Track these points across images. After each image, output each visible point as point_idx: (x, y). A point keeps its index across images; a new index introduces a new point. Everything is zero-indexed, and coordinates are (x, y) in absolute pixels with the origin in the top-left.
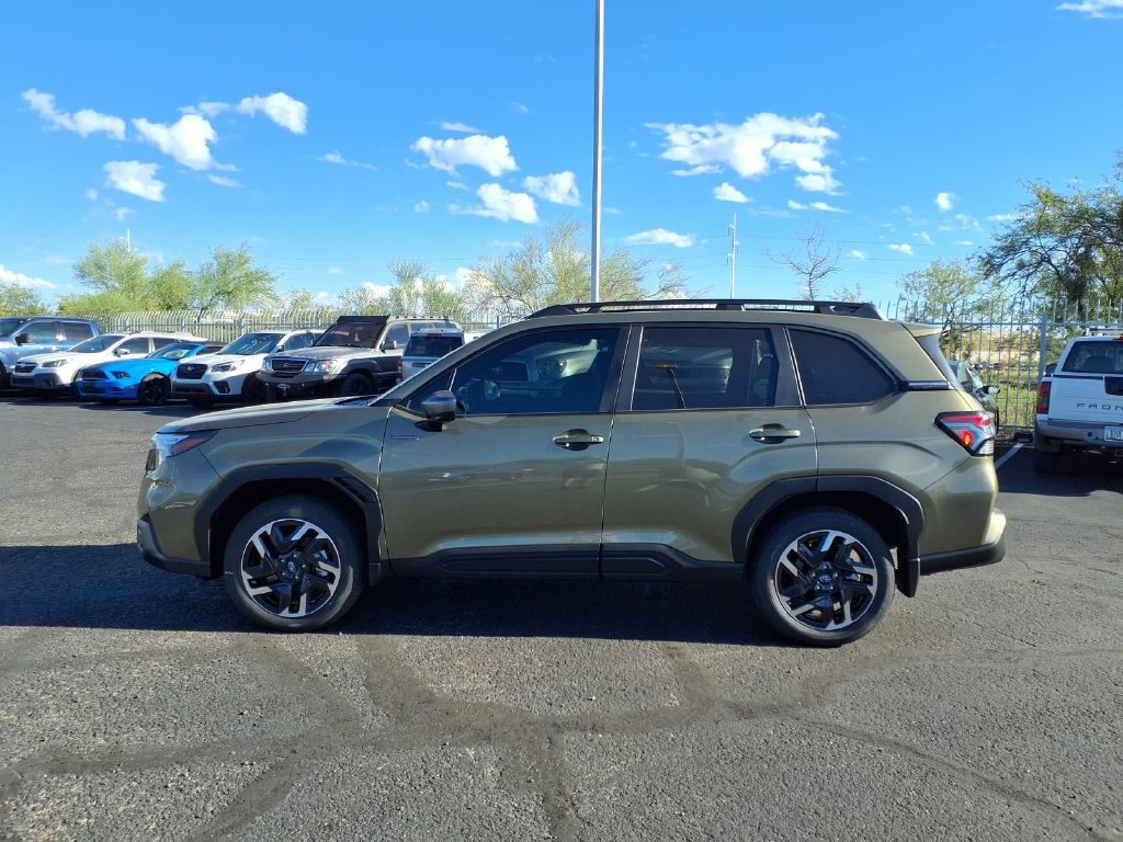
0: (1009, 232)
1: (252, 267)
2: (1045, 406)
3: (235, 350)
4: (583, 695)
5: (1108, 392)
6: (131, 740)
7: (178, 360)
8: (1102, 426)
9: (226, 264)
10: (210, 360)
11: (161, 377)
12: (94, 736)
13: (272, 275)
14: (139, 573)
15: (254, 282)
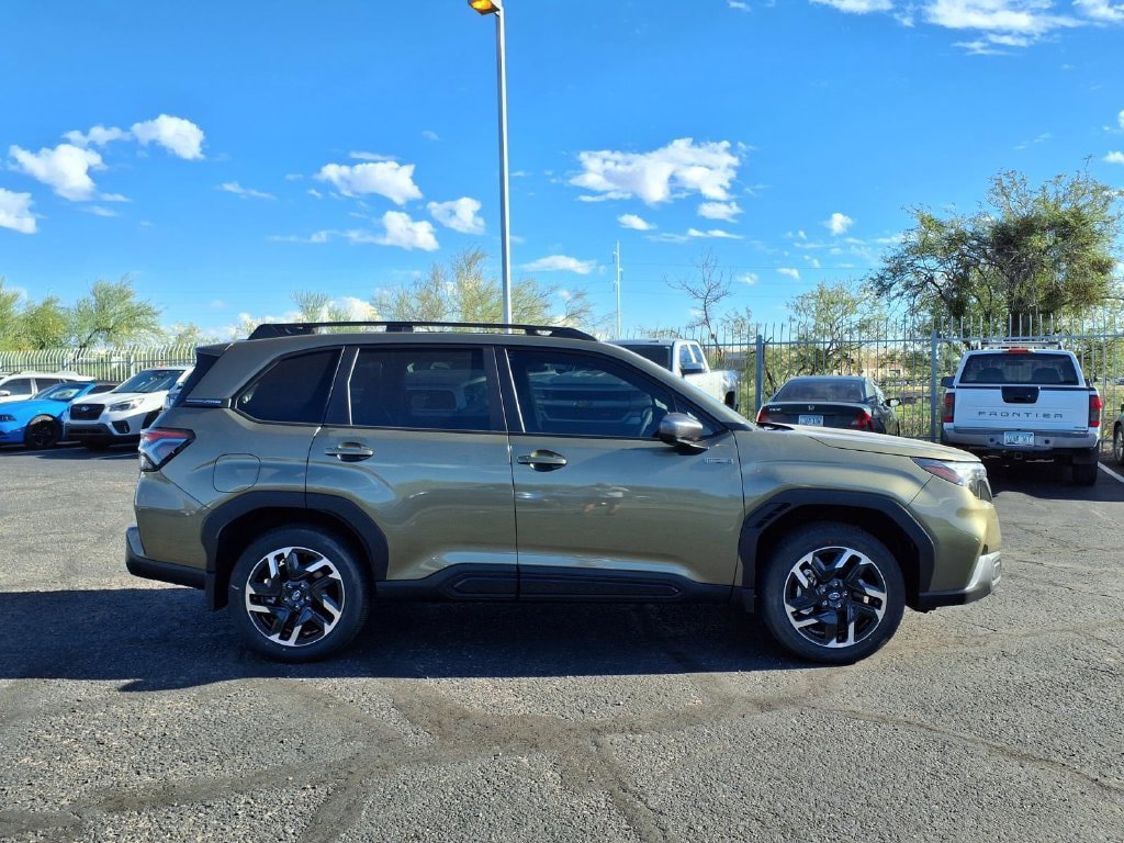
0: (895, 254)
1: (135, 301)
2: (950, 415)
3: (133, 387)
4: (610, 702)
5: (1006, 400)
6: (179, 775)
7: (70, 399)
8: (1001, 432)
9: (105, 299)
10: (105, 398)
11: (50, 419)
12: (138, 773)
13: (155, 310)
14: (107, 616)
15: (136, 318)
